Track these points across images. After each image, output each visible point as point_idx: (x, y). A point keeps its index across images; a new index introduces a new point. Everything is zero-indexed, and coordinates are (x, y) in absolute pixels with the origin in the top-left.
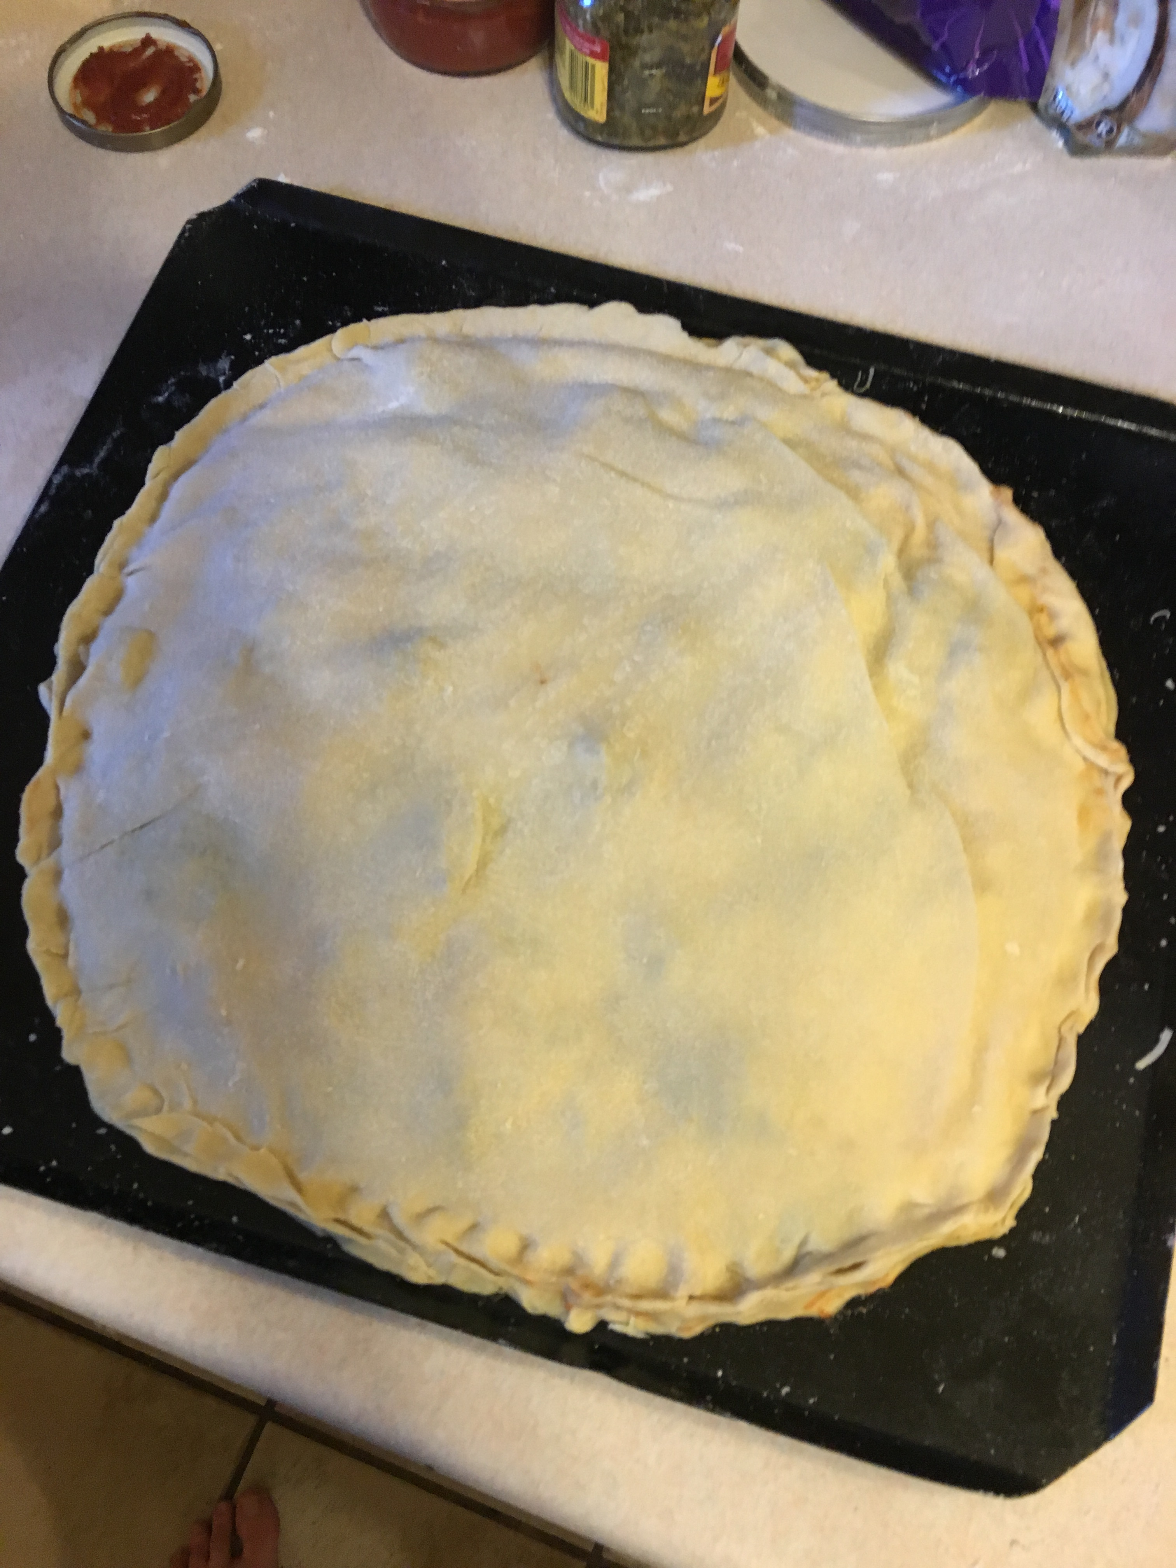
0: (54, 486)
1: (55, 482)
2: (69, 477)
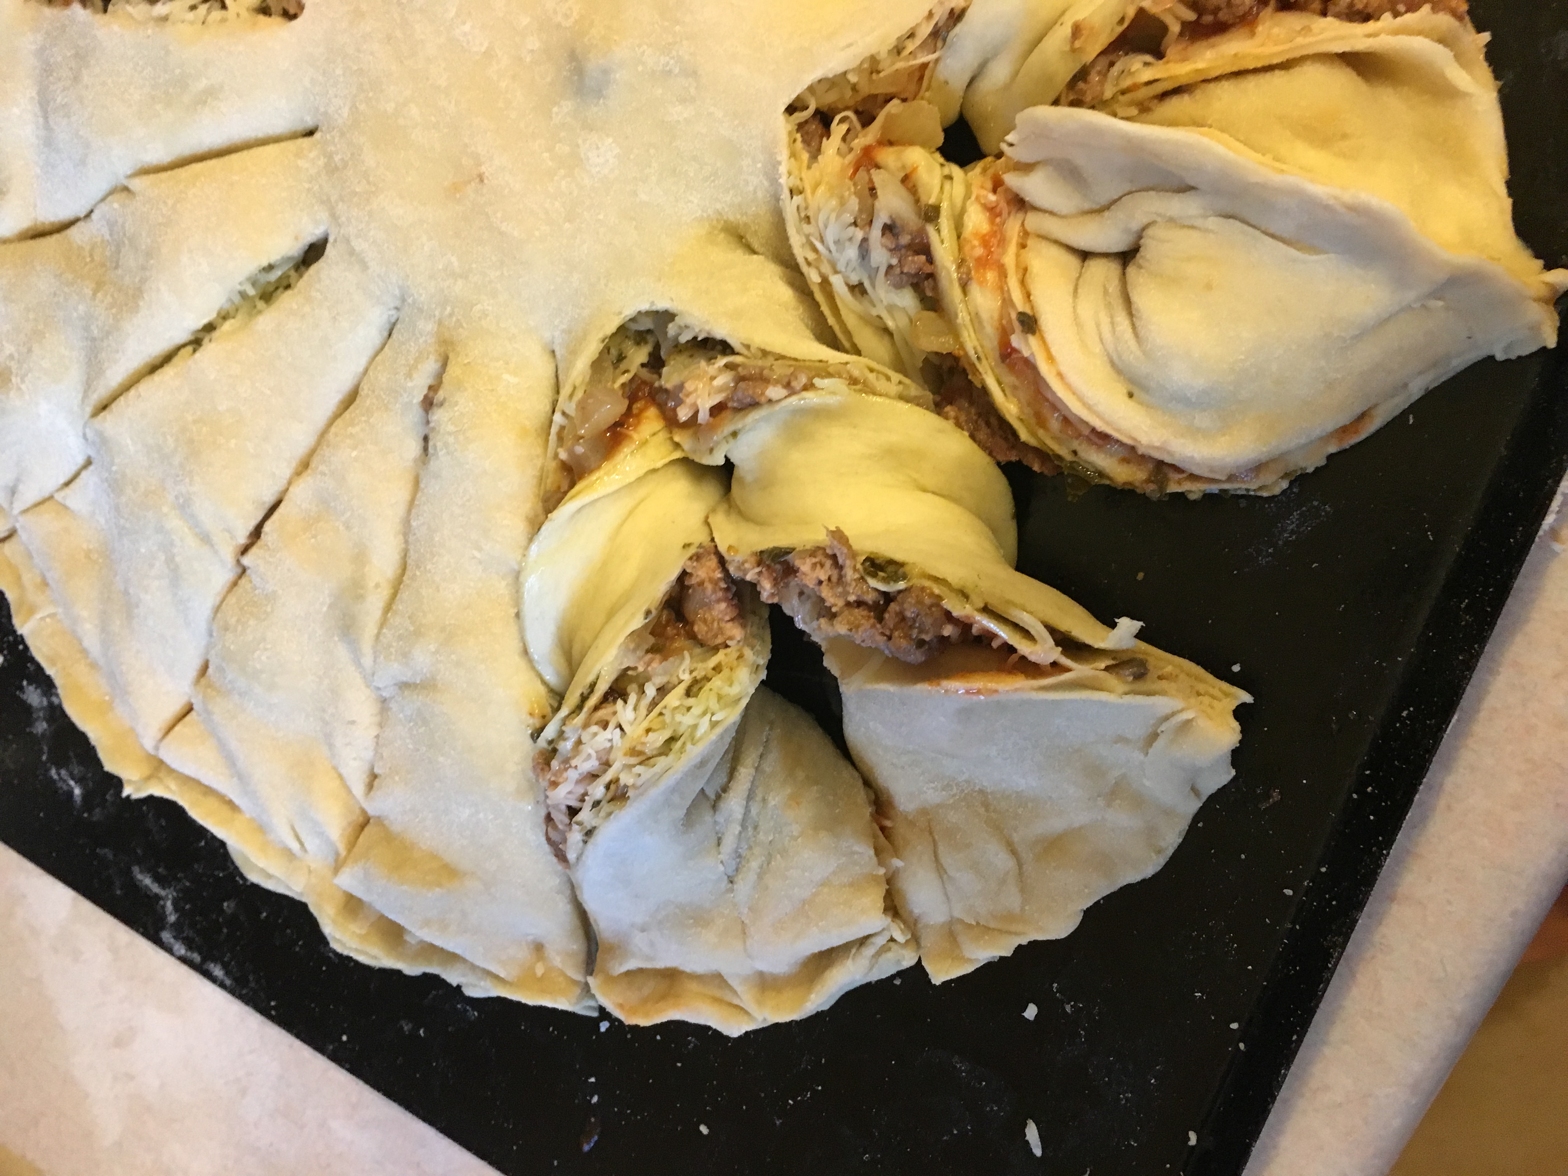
0: (189, 954)
1: (183, 952)
2: (178, 930)
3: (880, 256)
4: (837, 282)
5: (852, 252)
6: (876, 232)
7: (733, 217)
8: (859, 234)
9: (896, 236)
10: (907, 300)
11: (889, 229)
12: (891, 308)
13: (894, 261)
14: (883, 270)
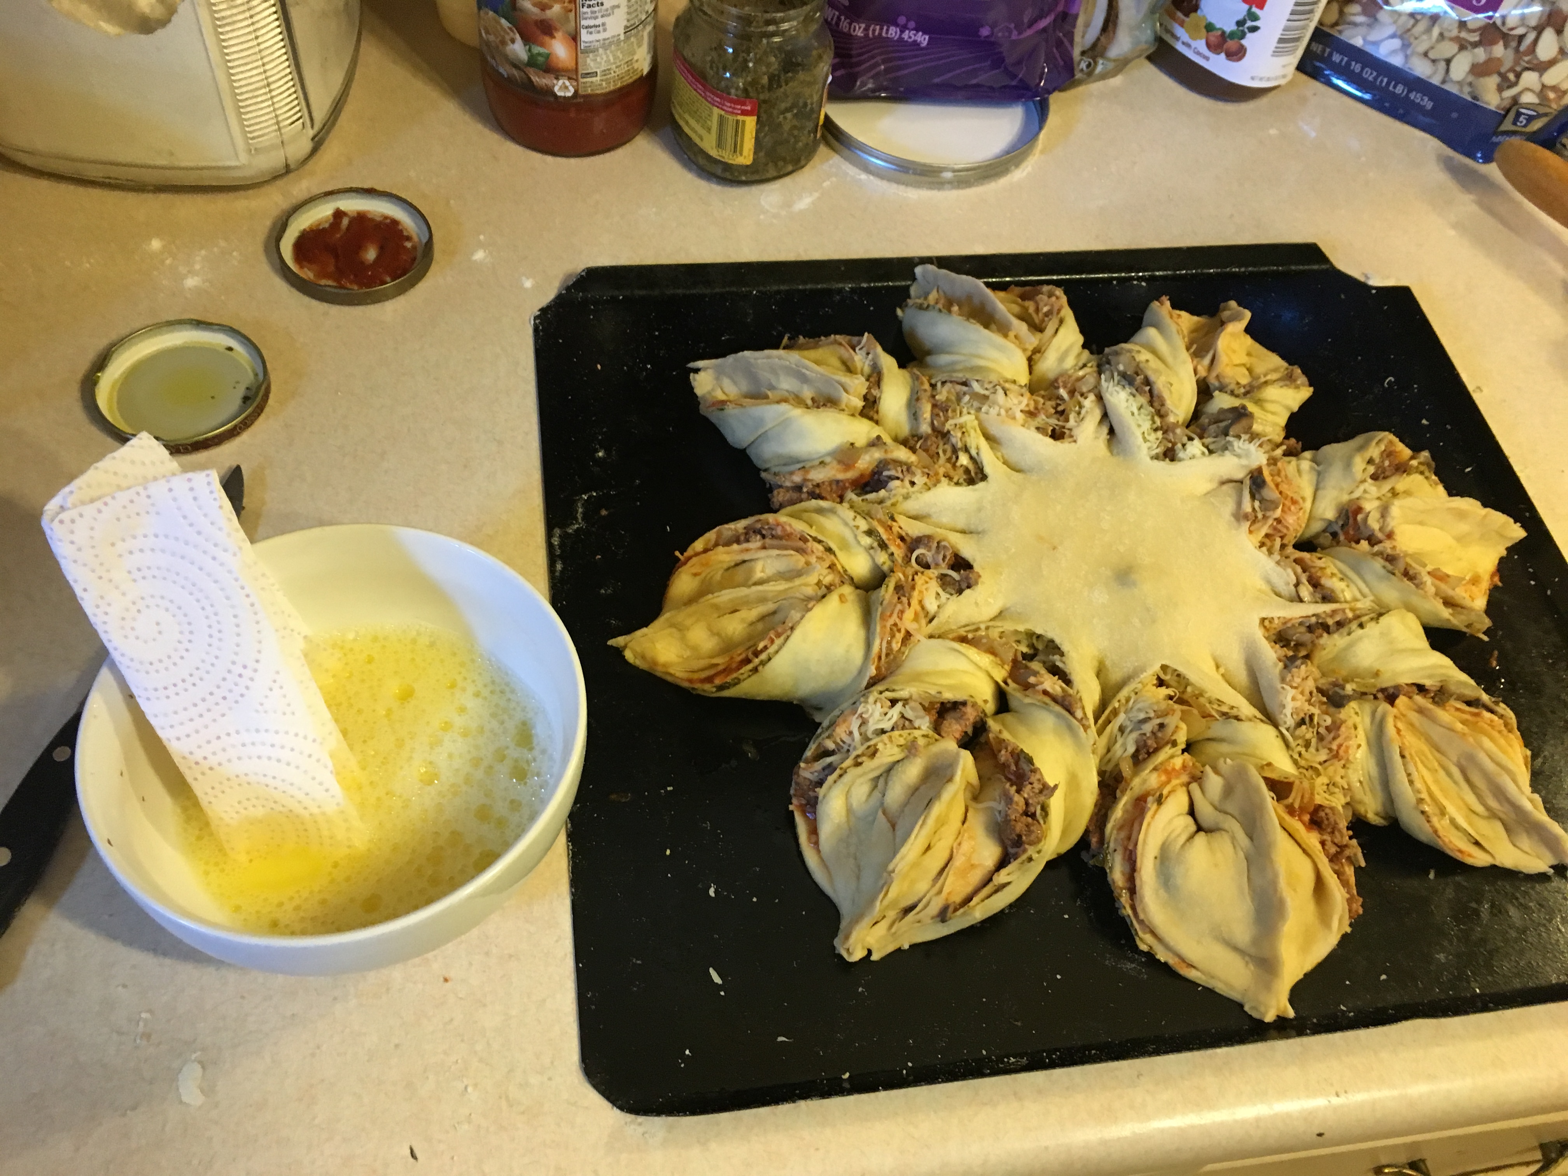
3: (1148, 728)
4: (1121, 718)
5: (1142, 716)
6: (1158, 721)
7: (1108, 663)
8: (1152, 715)
9: (1159, 730)
10: (1131, 749)
11: (1162, 726)
12: (1124, 745)
13: (1148, 735)
14: (1142, 732)
